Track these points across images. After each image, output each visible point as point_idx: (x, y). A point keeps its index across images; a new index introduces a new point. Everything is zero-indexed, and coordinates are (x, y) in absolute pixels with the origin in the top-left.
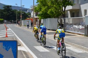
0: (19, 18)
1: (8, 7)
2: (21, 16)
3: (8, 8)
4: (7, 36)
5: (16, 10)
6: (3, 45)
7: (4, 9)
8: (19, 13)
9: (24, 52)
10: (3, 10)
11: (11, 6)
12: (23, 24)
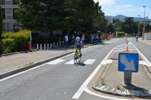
0: (142, 31)
1: (130, 18)
2: (144, 29)
3: (129, 20)
4: (127, 50)
5: (138, 22)
6: (126, 57)
7: (125, 21)
8: (142, 26)
9: (146, 66)
10: (124, 23)
11: (133, 18)
12: (145, 38)
